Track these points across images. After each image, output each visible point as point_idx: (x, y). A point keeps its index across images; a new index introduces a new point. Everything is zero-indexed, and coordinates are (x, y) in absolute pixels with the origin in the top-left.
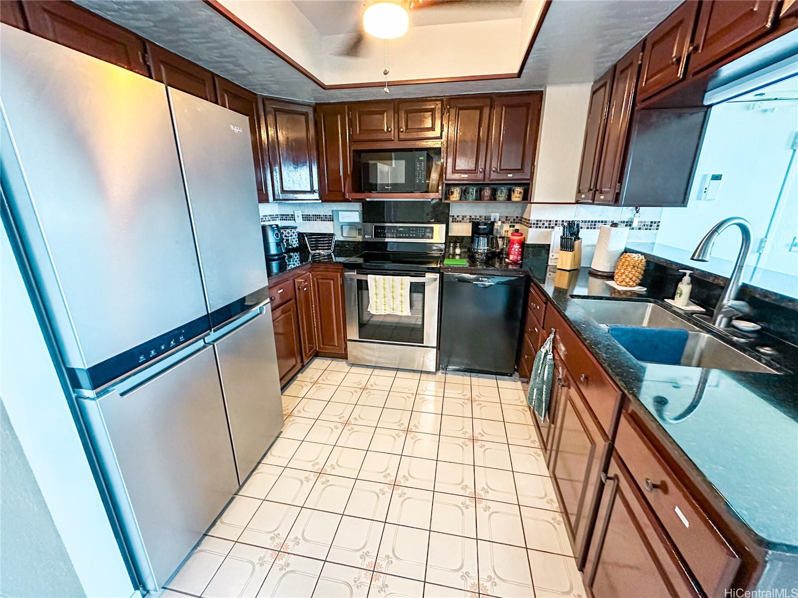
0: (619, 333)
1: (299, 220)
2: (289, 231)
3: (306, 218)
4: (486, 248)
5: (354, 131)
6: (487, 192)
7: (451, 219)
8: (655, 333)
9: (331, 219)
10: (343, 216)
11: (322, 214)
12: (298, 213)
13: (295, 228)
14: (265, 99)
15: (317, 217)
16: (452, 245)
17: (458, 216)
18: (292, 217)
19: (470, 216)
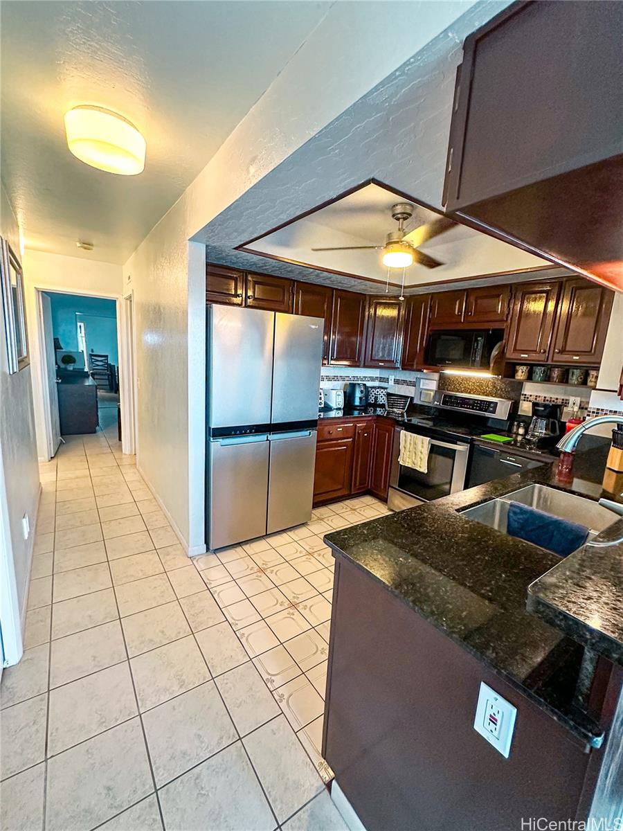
0: (518, 511)
1: (391, 382)
2: (378, 390)
3: (397, 382)
4: (544, 432)
5: (434, 314)
6: (556, 373)
7: (522, 397)
8: (552, 521)
9: (413, 384)
10: (423, 383)
11: (408, 379)
12: (392, 378)
13: (386, 388)
14: (371, 296)
15: (404, 382)
16: (516, 423)
17: (531, 396)
18: (387, 380)
19: (545, 397)
